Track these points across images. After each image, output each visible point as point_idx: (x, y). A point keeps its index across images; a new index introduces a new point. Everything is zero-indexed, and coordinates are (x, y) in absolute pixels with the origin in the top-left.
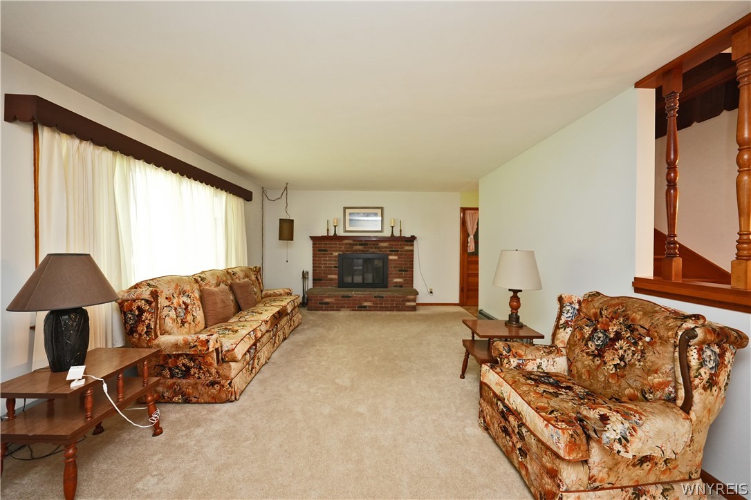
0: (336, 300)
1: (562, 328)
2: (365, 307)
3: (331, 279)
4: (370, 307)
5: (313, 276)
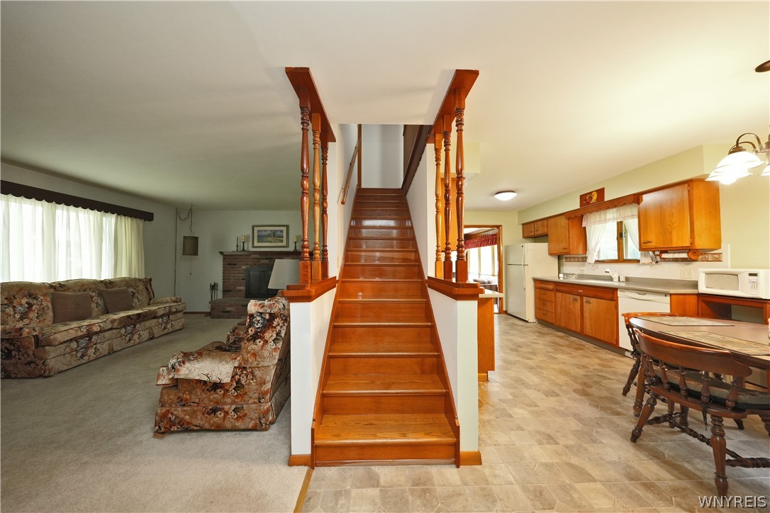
0: (236, 309)
3: (240, 291)
5: (223, 288)
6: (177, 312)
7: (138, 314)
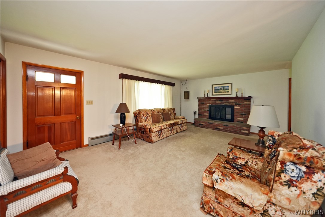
0: (205, 124)
1: (267, 148)
2: (219, 129)
3: (206, 115)
4: (221, 129)
5: (199, 113)
6: (184, 123)
7: (173, 123)
